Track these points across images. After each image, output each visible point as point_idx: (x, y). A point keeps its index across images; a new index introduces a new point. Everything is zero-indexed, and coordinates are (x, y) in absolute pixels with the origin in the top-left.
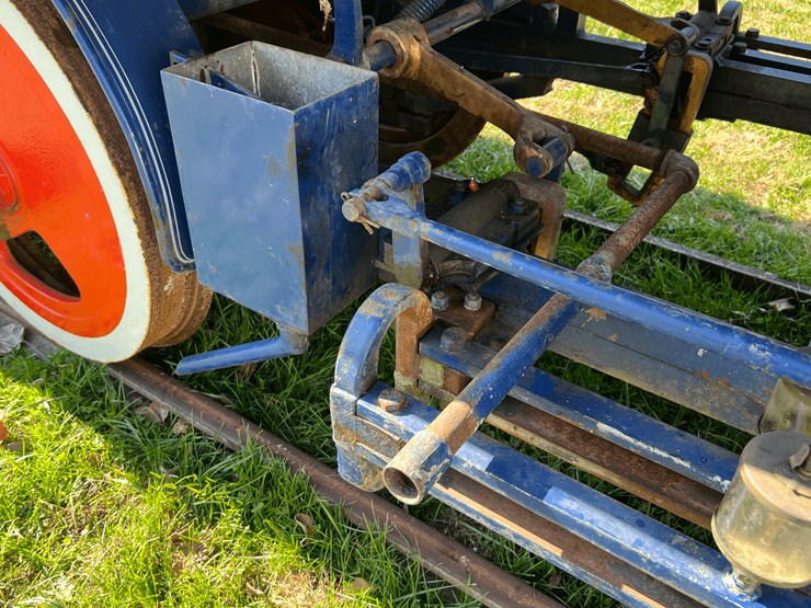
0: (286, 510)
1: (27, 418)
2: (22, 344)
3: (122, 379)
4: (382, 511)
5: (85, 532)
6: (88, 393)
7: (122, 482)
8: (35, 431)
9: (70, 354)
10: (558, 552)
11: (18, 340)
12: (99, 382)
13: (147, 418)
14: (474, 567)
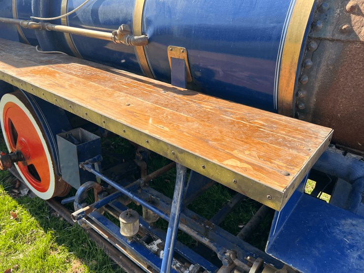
0: (81, 242)
1: (23, 213)
2: (27, 194)
3: (50, 205)
4: (103, 242)
5: (30, 243)
6: (40, 208)
7: (42, 232)
8: (24, 216)
9: (38, 197)
10: (107, 237)
11: (26, 193)
12: (43, 205)
13: (53, 216)
14: (123, 259)
